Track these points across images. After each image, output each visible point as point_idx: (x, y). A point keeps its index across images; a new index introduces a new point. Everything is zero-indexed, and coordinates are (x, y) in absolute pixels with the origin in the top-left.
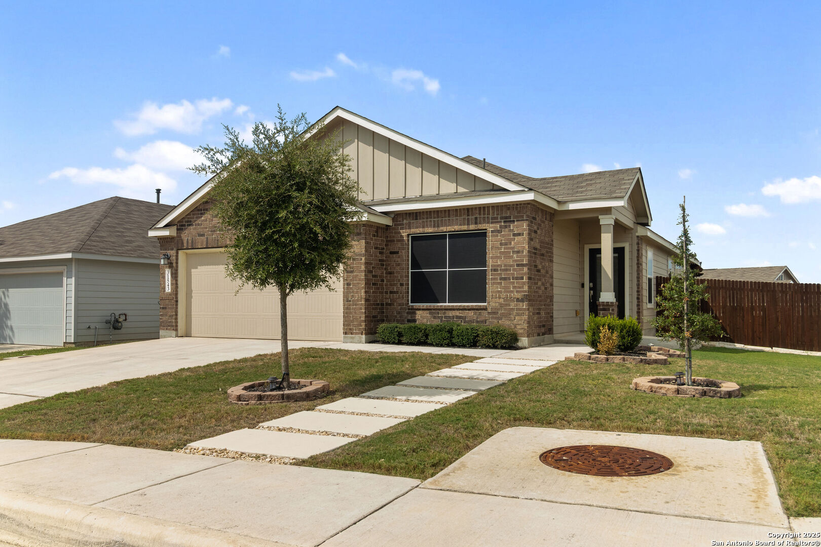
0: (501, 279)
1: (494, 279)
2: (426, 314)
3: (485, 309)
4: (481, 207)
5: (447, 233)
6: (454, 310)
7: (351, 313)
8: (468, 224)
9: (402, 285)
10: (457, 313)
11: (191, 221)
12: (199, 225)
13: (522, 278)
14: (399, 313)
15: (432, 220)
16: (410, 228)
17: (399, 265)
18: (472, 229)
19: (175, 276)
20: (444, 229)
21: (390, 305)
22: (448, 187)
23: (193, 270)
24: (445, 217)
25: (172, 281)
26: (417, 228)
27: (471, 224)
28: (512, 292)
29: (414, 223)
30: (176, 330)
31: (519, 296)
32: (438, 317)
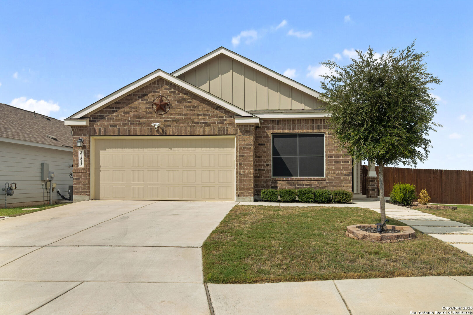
0: (335, 162)
1: (330, 162)
2: (285, 183)
3: (325, 180)
4: (322, 119)
5: (298, 134)
6: (304, 180)
7: (242, 182)
8: (313, 129)
9: (267, 165)
10: (306, 183)
11: (103, 116)
12: (111, 119)
13: (348, 162)
14: (266, 182)
15: (289, 125)
16: (273, 129)
17: (265, 152)
18: (316, 132)
19: (87, 155)
20: (297, 131)
21: (259, 177)
22: (298, 106)
23: (101, 151)
24: (298, 124)
25: (85, 159)
26: (278, 129)
27: (315, 129)
28: (342, 170)
29: (276, 126)
30: (89, 195)
31: (347, 173)
32: (294, 185)
